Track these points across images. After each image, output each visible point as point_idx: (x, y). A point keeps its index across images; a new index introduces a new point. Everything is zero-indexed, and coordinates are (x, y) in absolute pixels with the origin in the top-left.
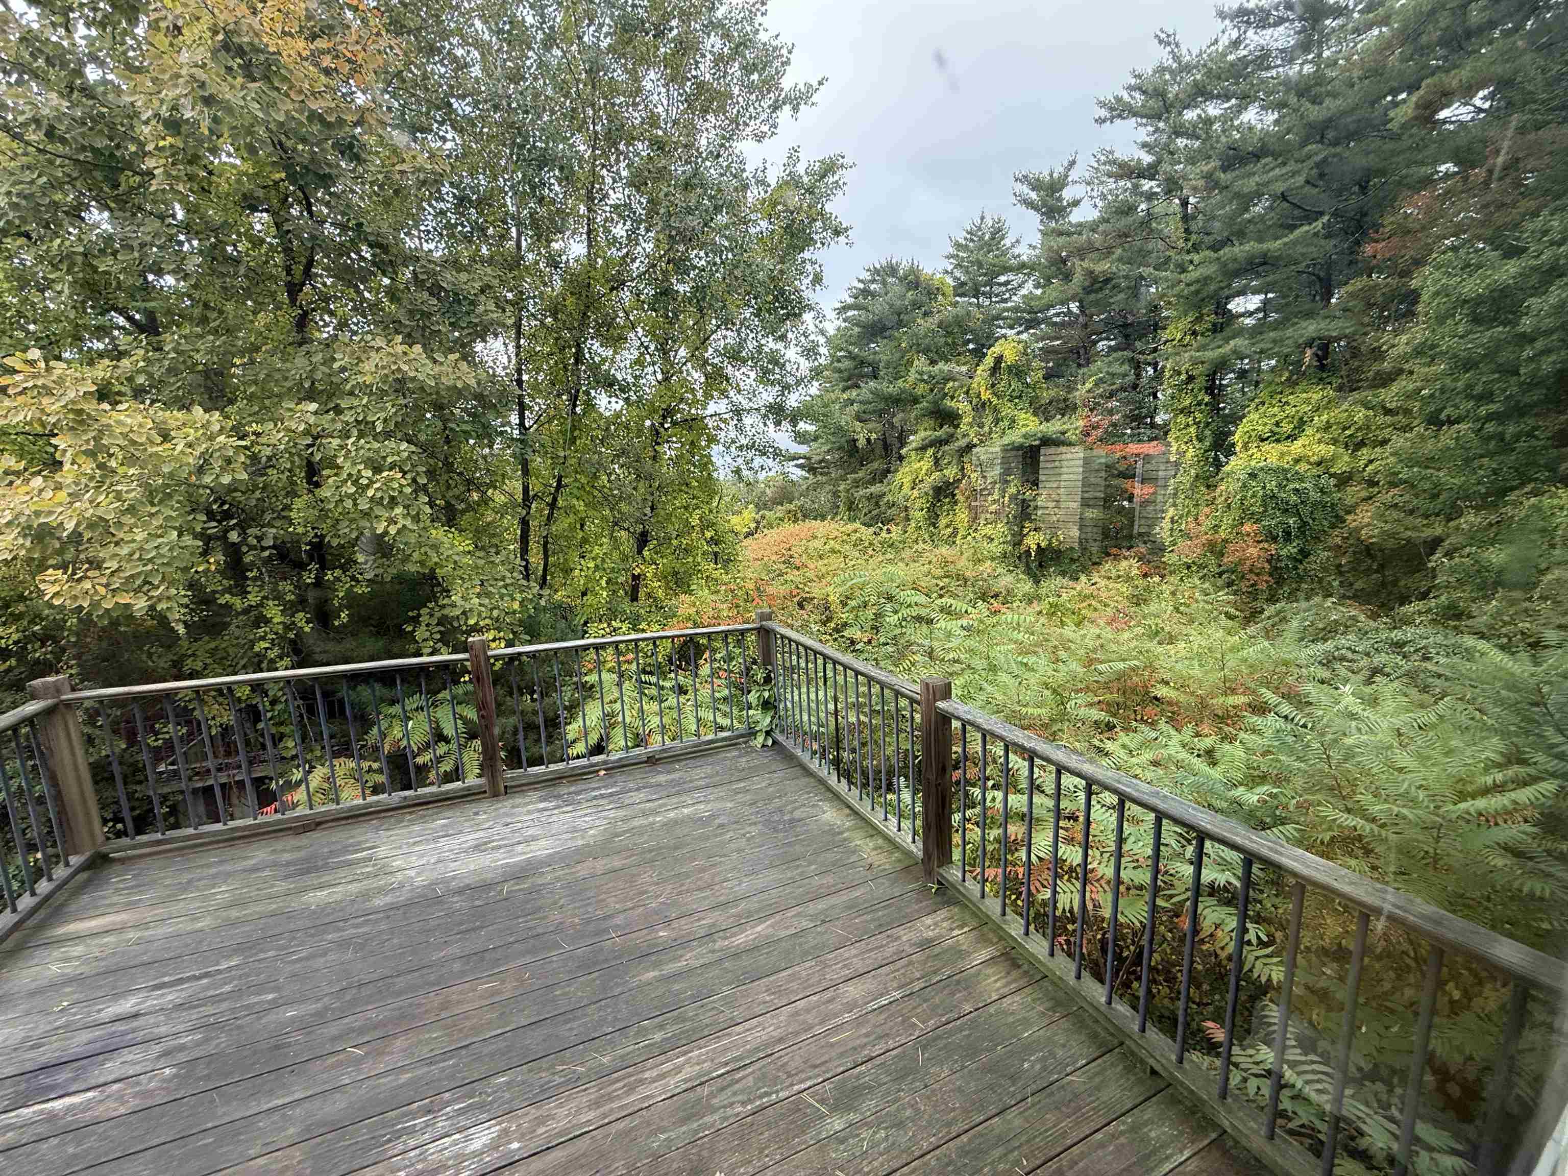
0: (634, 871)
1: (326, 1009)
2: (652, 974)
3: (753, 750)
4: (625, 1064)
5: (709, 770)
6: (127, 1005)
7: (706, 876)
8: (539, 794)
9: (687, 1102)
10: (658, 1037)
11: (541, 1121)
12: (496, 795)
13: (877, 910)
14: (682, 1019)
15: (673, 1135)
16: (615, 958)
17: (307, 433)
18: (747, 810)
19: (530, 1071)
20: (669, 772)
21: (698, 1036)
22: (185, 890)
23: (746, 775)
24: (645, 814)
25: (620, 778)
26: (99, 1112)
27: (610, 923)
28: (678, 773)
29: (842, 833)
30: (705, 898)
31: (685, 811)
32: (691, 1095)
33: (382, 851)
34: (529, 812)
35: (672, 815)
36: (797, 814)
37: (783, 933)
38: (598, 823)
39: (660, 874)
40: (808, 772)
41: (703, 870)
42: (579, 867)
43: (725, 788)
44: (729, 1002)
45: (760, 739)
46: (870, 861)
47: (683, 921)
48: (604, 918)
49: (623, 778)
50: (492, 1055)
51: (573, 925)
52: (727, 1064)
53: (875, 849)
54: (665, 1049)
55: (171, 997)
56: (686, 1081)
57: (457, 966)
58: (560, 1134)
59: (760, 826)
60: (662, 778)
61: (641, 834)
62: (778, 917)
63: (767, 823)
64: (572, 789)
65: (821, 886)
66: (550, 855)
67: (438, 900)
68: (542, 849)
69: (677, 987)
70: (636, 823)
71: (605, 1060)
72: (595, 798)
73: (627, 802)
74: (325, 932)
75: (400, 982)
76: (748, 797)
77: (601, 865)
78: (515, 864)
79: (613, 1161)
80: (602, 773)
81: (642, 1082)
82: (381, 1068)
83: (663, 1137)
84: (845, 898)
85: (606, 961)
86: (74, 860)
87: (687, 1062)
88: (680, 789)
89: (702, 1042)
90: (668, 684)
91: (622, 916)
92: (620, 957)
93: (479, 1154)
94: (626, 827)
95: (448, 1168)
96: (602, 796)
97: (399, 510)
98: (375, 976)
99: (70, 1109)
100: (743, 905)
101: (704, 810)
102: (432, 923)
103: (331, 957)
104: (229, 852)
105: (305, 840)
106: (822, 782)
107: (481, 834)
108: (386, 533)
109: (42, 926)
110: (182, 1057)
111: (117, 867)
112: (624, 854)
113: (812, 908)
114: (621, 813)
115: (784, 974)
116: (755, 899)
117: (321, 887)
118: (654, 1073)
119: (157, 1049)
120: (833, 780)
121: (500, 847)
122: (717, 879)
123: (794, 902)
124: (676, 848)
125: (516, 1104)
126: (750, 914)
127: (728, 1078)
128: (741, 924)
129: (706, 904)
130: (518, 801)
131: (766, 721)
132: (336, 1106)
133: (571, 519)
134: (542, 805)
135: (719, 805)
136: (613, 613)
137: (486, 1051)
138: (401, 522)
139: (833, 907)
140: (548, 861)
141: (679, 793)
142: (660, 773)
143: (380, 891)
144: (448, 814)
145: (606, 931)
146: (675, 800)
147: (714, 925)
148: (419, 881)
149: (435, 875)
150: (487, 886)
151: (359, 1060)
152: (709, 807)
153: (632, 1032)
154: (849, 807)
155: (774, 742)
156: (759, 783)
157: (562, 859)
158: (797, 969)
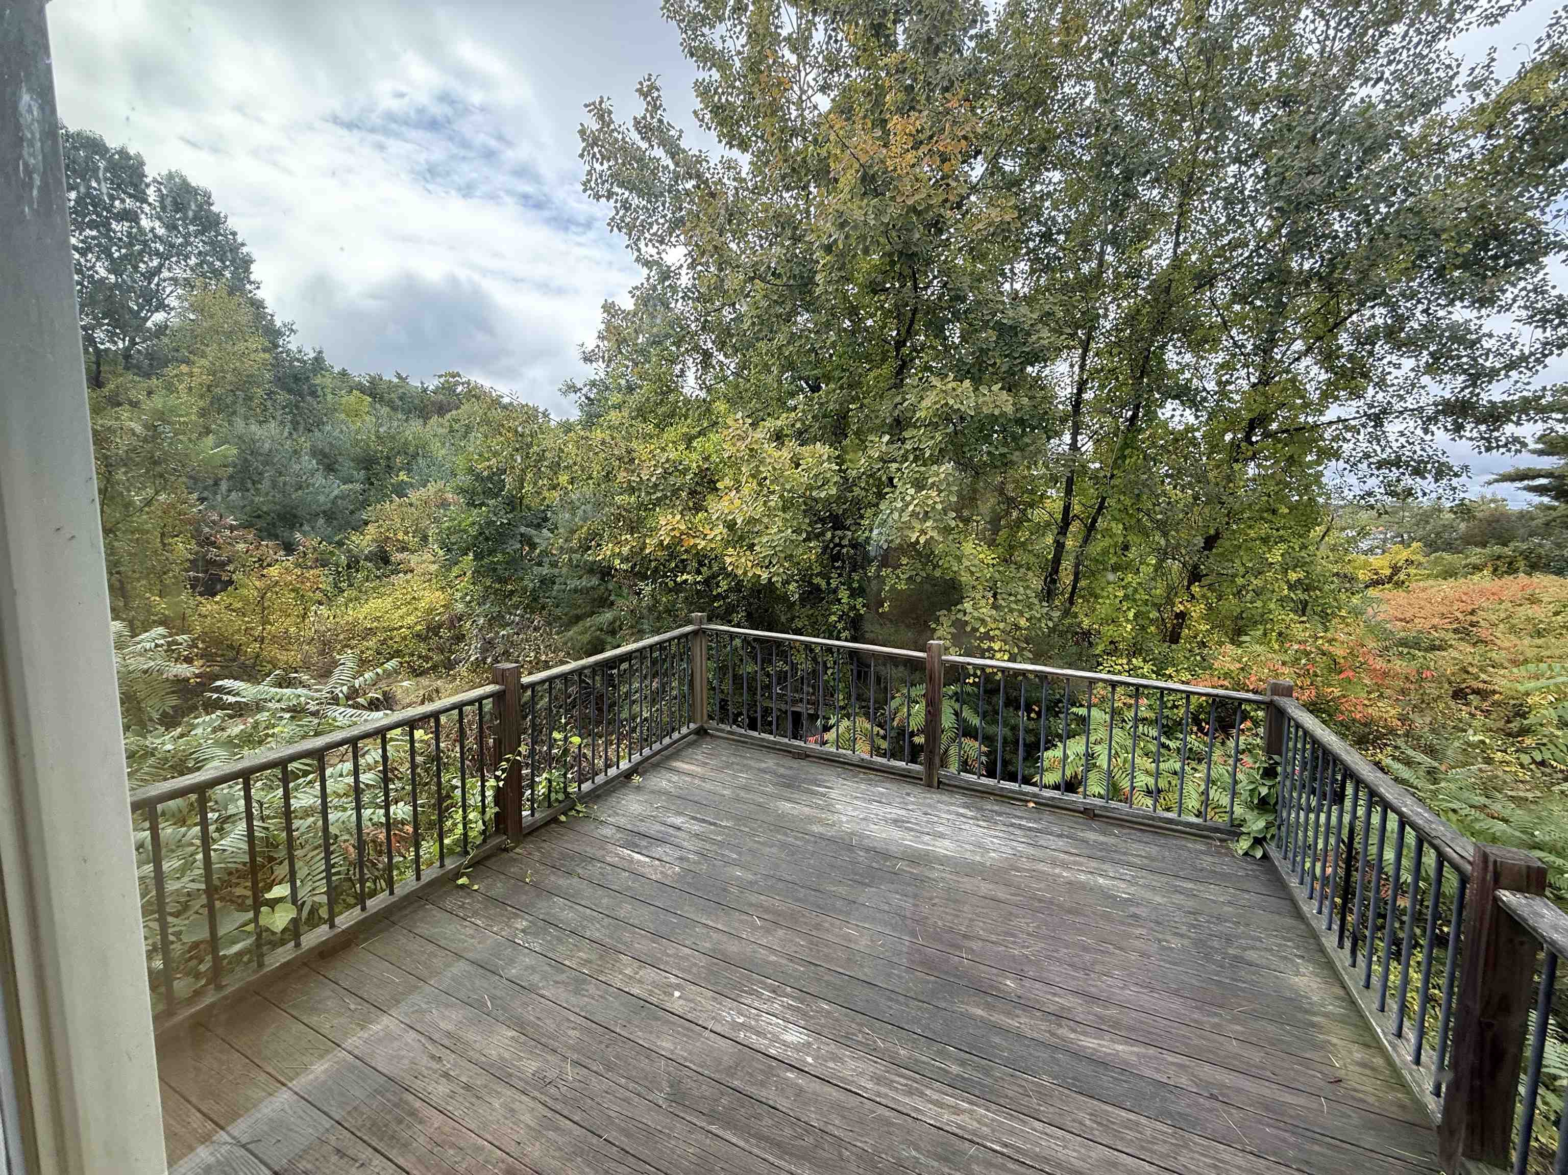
0: (1015, 910)
1: (756, 882)
2: (979, 1012)
3: (1231, 854)
4: (917, 1068)
5: (1154, 850)
6: (678, 821)
7: (1087, 957)
8: (965, 800)
9: (952, 1146)
10: (955, 1069)
11: (835, 1058)
12: (930, 785)
13: (1314, 1141)
14: (987, 1072)
15: (923, 1159)
16: (955, 976)
17: (881, 459)
18: (1178, 916)
19: (846, 1015)
20: (1104, 834)
21: (994, 1099)
22: (727, 767)
23: (1201, 877)
24: (1054, 863)
25: (1047, 816)
26: (646, 871)
27: (967, 943)
28: (1112, 839)
29: (1314, 1014)
30: (1074, 978)
31: (1101, 880)
32: (957, 1142)
33: (834, 794)
34: (949, 812)
35: (1083, 877)
36: (1251, 955)
37: (1148, 1073)
38: (1003, 849)
39: (1038, 927)
40: (1299, 915)
41: (1085, 949)
42: (966, 879)
43: (1164, 879)
44: (1043, 1095)
45: (1244, 844)
46: (1341, 1074)
47: (1038, 985)
48: (965, 936)
49: (1051, 818)
50: (828, 983)
51: (935, 925)
52: (1006, 1145)
53: (1363, 1065)
54: (955, 1084)
55: (696, 827)
56: (959, 1127)
57: (839, 904)
58: (842, 1079)
59: (1186, 942)
60: (1091, 836)
61: (1039, 880)
62: (1152, 1051)
63: (1199, 943)
64: (996, 808)
65: (1237, 1056)
66: (946, 856)
67: (850, 848)
68: (944, 847)
69: (997, 1040)
70: (1041, 866)
71: (902, 1052)
72: (1012, 825)
73: (1041, 842)
74: (778, 832)
75: (802, 893)
76: (1190, 904)
77: (985, 888)
78: (917, 849)
79: (868, 1135)
80: (1031, 805)
81: (922, 1094)
82: (764, 942)
83: (914, 1153)
84: (1267, 1092)
85: (947, 973)
86: (692, 726)
87: (971, 1112)
88: (1104, 855)
89: (994, 1107)
90: (1172, 744)
91: (980, 943)
92: (958, 977)
93: (785, 1044)
94: (1027, 866)
95: (766, 1038)
96: (1020, 827)
97: (929, 524)
98: (789, 878)
99: (639, 861)
100: (1113, 1012)
101: (1123, 890)
102: (839, 862)
103: (774, 850)
104: (757, 754)
105: (795, 764)
106: (1315, 936)
107: (903, 812)
108: (917, 542)
109: (669, 758)
110: (685, 865)
111: (708, 739)
112: (1013, 890)
113: (1207, 1071)
114: (1031, 851)
115: (1123, 1113)
116: (1134, 1014)
117: (789, 800)
118: (936, 1096)
119: (678, 853)
120: (1330, 941)
121: (912, 830)
122: (1098, 968)
123: (1183, 1049)
124: (1069, 912)
125: (825, 1032)
126: (1117, 1024)
127: (1000, 1160)
128: (1099, 1028)
129: (1073, 985)
130: (945, 798)
131: (1257, 824)
132: (733, 948)
133: (1107, 541)
134: (962, 811)
135: (1148, 895)
136: (1136, 650)
137: (826, 978)
138: (930, 533)
139: (1239, 1090)
140: (944, 861)
141: (1102, 859)
142: (1095, 830)
143: (820, 821)
144: (888, 785)
145: (959, 948)
146: (1094, 864)
147: (1069, 1009)
148: (847, 827)
149: (857, 828)
150: (886, 855)
151: (755, 928)
152: (1132, 890)
153: (936, 1047)
154: (1344, 987)
155: (1265, 856)
156: (1213, 893)
157: (956, 864)
158: (1143, 1120)
